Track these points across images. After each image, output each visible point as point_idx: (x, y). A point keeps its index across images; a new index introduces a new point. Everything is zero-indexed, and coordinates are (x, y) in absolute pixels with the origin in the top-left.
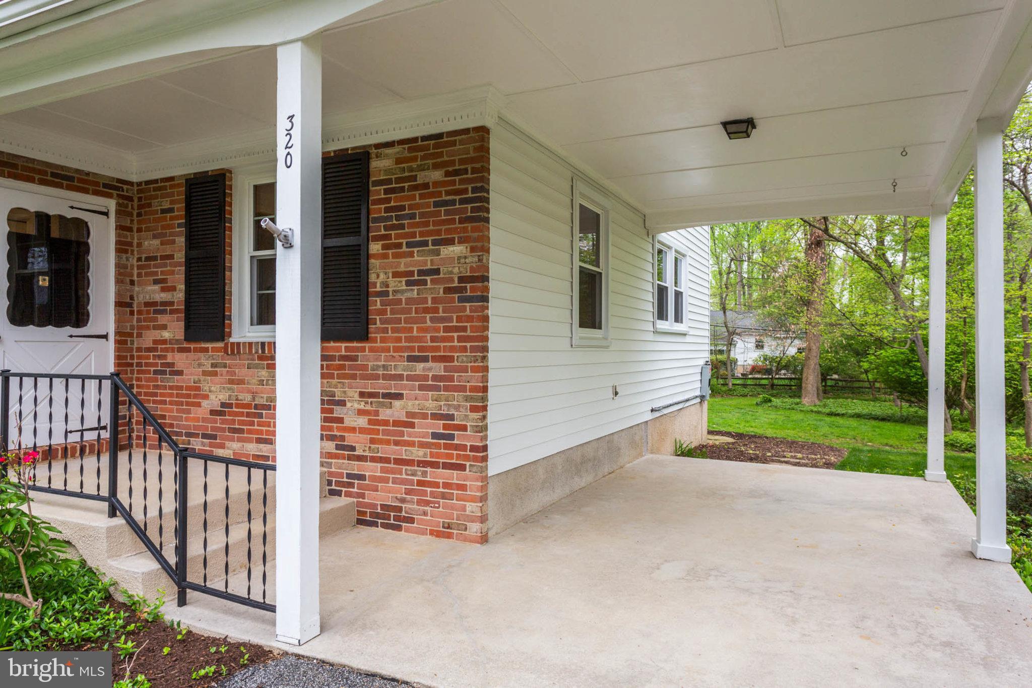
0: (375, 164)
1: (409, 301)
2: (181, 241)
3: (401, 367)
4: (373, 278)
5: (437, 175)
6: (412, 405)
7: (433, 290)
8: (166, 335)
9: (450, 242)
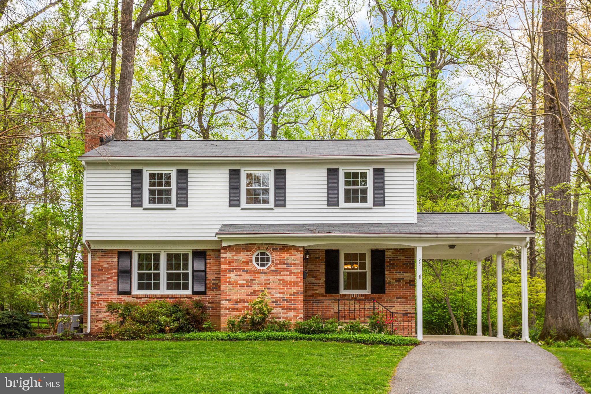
0: (386, 253)
1: (396, 285)
2: (323, 266)
3: (394, 300)
4: (386, 279)
5: (403, 258)
6: (398, 309)
7: (402, 283)
8: (317, 292)
9: (407, 273)
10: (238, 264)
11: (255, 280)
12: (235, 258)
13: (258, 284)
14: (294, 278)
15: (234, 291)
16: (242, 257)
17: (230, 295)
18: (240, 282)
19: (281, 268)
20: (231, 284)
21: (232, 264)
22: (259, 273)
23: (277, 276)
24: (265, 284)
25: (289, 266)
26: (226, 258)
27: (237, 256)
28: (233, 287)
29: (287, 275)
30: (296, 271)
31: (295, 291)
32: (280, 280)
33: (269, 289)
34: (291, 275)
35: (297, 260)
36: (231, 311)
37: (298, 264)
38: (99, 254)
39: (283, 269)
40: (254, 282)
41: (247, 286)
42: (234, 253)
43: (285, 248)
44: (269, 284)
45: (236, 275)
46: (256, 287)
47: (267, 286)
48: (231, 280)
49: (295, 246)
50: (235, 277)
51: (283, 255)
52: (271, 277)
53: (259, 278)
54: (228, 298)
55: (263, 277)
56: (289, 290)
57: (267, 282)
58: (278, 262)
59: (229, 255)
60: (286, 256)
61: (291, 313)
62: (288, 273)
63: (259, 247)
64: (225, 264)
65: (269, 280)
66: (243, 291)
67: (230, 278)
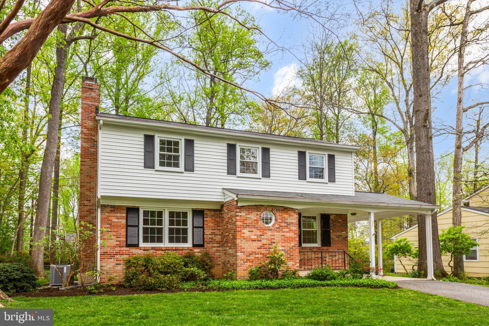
0: (331, 217)
1: (337, 240)
4: (331, 236)
5: (341, 220)
7: (341, 239)
9: (343, 231)
10: (250, 221)
11: (264, 235)
12: (248, 216)
13: (266, 239)
14: (291, 235)
15: (247, 245)
16: (253, 216)
17: (244, 248)
18: (252, 237)
19: (282, 226)
20: (245, 239)
21: (245, 222)
22: (266, 230)
23: (280, 232)
24: (271, 239)
25: (288, 224)
26: (241, 216)
27: (249, 215)
28: (246, 241)
29: (287, 232)
30: (293, 228)
31: (293, 245)
32: (282, 236)
33: (274, 243)
34: (290, 232)
35: (294, 220)
36: (245, 262)
37: (295, 223)
38: (108, 209)
39: (285, 226)
40: (263, 237)
41: (258, 241)
42: (247, 212)
43: (285, 210)
44: (274, 239)
45: (249, 231)
46: (264, 242)
47: (273, 241)
48: (245, 235)
49: (292, 208)
50: (248, 233)
51: (284, 216)
52: (275, 233)
53: (266, 233)
54: (243, 250)
55: (269, 233)
56: (289, 244)
57: (273, 237)
58: (280, 221)
59: (243, 214)
60: (286, 216)
61: (290, 263)
62: (288, 230)
63: (266, 209)
64: (240, 222)
65: (274, 235)
66: (254, 244)
67: (244, 233)
